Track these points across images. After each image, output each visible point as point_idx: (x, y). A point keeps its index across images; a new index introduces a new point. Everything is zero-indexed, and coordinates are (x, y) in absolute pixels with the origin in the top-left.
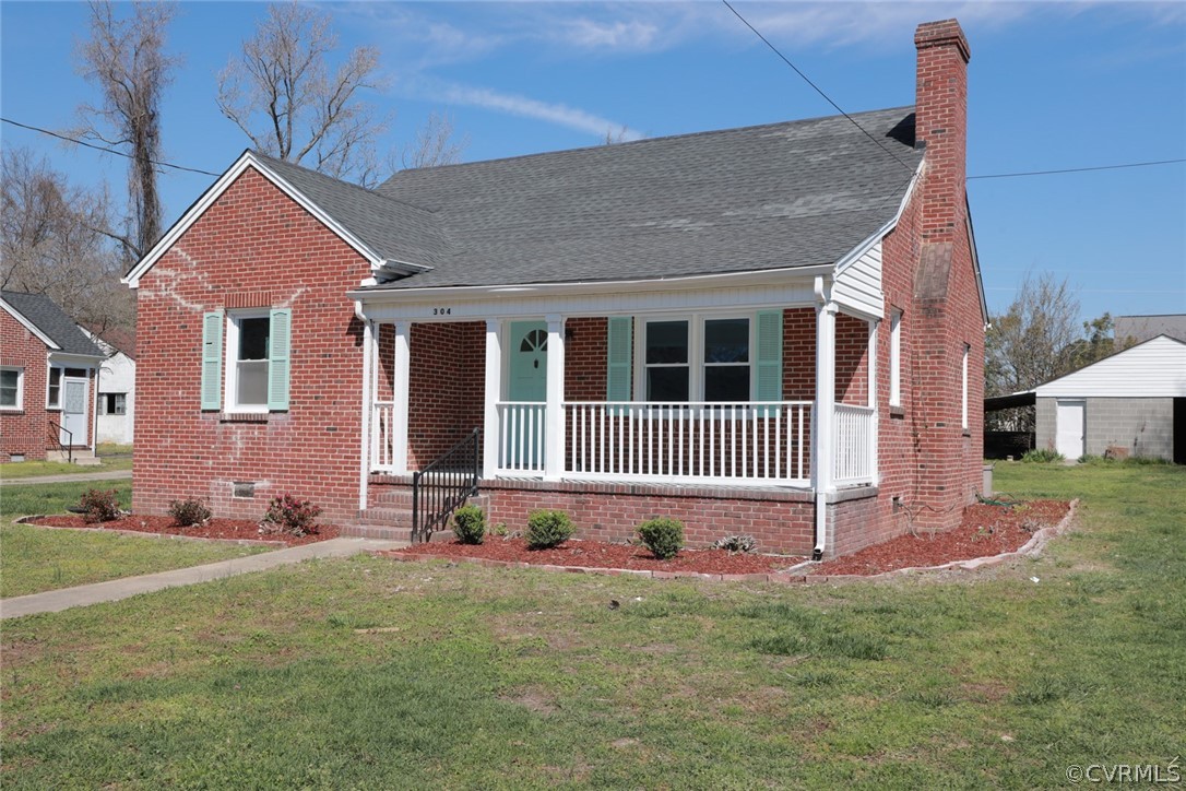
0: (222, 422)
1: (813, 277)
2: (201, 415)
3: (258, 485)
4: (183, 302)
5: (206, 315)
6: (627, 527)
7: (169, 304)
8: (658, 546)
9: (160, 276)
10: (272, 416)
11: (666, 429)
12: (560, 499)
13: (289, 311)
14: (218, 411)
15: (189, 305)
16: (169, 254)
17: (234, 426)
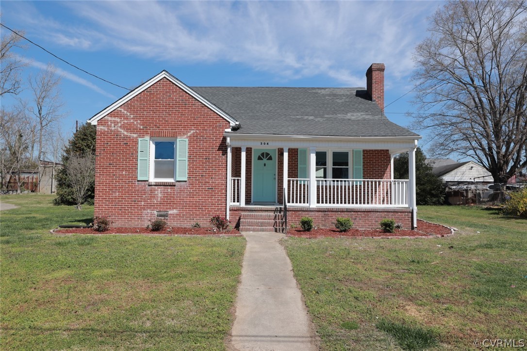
0: (149, 185)
1: (414, 140)
2: (137, 183)
3: (170, 212)
4: (125, 133)
5: (140, 139)
7: (117, 134)
9: (111, 121)
10: (178, 183)
12: (317, 214)
13: (187, 140)
14: (147, 181)
15: (129, 134)
16: (116, 111)
17: (156, 187)
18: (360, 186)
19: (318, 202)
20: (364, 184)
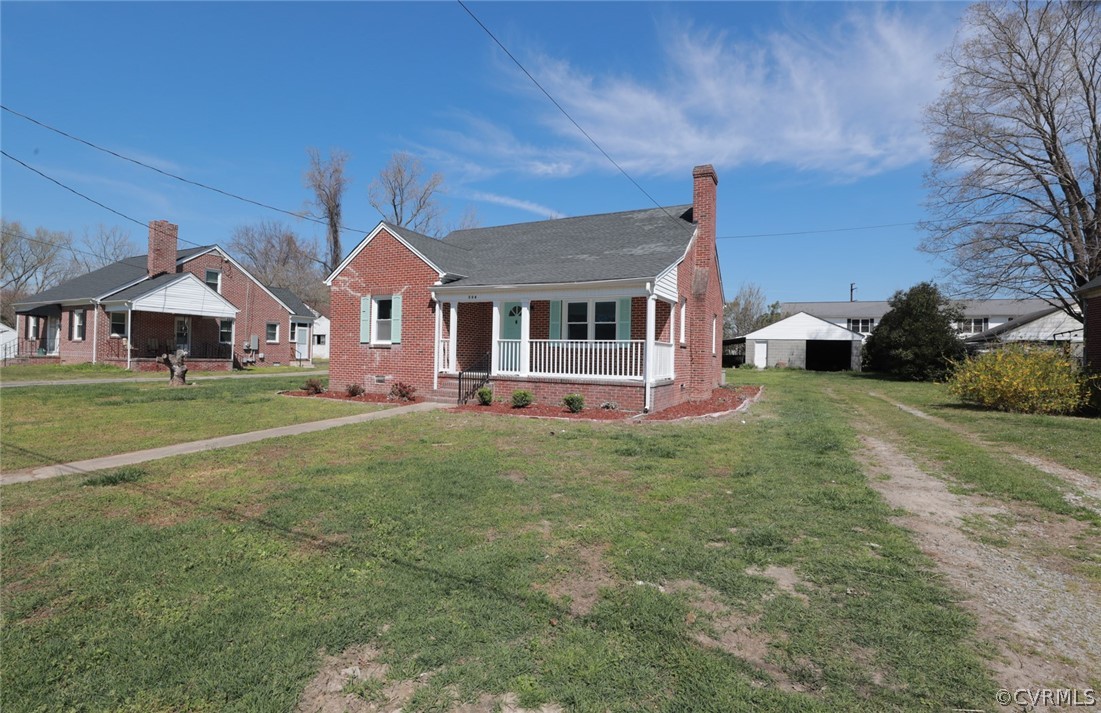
0: (370, 348)
2: (360, 345)
3: (387, 377)
4: (352, 292)
5: (362, 298)
6: (558, 398)
7: (345, 293)
8: (573, 407)
9: (341, 280)
10: (393, 345)
11: (577, 353)
12: (527, 385)
13: (401, 297)
14: (368, 343)
15: (355, 294)
16: (345, 270)
17: (375, 350)
18: (626, 349)
19: (531, 370)
20: (631, 346)
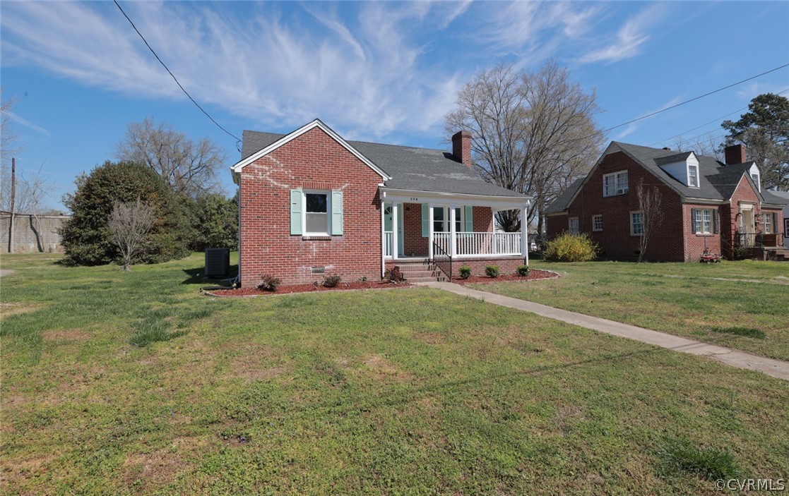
0: (303, 240)
1: (527, 200)
2: (289, 237)
3: (327, 267)
4: (275, 183)
5: (292, 190)
7: (266, 184)
9: (258, 168)
10: (333, 237)
13: (342, 193)
14: (301, 235)
15: (279, 185)
16: (263, 158)
17: (311, 242)
